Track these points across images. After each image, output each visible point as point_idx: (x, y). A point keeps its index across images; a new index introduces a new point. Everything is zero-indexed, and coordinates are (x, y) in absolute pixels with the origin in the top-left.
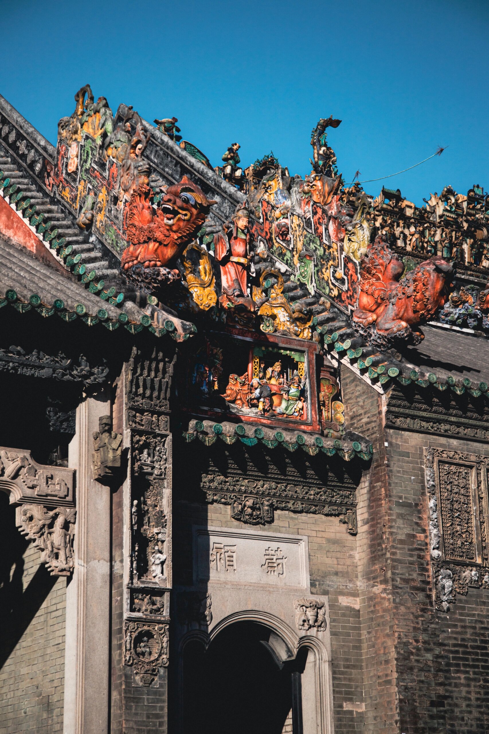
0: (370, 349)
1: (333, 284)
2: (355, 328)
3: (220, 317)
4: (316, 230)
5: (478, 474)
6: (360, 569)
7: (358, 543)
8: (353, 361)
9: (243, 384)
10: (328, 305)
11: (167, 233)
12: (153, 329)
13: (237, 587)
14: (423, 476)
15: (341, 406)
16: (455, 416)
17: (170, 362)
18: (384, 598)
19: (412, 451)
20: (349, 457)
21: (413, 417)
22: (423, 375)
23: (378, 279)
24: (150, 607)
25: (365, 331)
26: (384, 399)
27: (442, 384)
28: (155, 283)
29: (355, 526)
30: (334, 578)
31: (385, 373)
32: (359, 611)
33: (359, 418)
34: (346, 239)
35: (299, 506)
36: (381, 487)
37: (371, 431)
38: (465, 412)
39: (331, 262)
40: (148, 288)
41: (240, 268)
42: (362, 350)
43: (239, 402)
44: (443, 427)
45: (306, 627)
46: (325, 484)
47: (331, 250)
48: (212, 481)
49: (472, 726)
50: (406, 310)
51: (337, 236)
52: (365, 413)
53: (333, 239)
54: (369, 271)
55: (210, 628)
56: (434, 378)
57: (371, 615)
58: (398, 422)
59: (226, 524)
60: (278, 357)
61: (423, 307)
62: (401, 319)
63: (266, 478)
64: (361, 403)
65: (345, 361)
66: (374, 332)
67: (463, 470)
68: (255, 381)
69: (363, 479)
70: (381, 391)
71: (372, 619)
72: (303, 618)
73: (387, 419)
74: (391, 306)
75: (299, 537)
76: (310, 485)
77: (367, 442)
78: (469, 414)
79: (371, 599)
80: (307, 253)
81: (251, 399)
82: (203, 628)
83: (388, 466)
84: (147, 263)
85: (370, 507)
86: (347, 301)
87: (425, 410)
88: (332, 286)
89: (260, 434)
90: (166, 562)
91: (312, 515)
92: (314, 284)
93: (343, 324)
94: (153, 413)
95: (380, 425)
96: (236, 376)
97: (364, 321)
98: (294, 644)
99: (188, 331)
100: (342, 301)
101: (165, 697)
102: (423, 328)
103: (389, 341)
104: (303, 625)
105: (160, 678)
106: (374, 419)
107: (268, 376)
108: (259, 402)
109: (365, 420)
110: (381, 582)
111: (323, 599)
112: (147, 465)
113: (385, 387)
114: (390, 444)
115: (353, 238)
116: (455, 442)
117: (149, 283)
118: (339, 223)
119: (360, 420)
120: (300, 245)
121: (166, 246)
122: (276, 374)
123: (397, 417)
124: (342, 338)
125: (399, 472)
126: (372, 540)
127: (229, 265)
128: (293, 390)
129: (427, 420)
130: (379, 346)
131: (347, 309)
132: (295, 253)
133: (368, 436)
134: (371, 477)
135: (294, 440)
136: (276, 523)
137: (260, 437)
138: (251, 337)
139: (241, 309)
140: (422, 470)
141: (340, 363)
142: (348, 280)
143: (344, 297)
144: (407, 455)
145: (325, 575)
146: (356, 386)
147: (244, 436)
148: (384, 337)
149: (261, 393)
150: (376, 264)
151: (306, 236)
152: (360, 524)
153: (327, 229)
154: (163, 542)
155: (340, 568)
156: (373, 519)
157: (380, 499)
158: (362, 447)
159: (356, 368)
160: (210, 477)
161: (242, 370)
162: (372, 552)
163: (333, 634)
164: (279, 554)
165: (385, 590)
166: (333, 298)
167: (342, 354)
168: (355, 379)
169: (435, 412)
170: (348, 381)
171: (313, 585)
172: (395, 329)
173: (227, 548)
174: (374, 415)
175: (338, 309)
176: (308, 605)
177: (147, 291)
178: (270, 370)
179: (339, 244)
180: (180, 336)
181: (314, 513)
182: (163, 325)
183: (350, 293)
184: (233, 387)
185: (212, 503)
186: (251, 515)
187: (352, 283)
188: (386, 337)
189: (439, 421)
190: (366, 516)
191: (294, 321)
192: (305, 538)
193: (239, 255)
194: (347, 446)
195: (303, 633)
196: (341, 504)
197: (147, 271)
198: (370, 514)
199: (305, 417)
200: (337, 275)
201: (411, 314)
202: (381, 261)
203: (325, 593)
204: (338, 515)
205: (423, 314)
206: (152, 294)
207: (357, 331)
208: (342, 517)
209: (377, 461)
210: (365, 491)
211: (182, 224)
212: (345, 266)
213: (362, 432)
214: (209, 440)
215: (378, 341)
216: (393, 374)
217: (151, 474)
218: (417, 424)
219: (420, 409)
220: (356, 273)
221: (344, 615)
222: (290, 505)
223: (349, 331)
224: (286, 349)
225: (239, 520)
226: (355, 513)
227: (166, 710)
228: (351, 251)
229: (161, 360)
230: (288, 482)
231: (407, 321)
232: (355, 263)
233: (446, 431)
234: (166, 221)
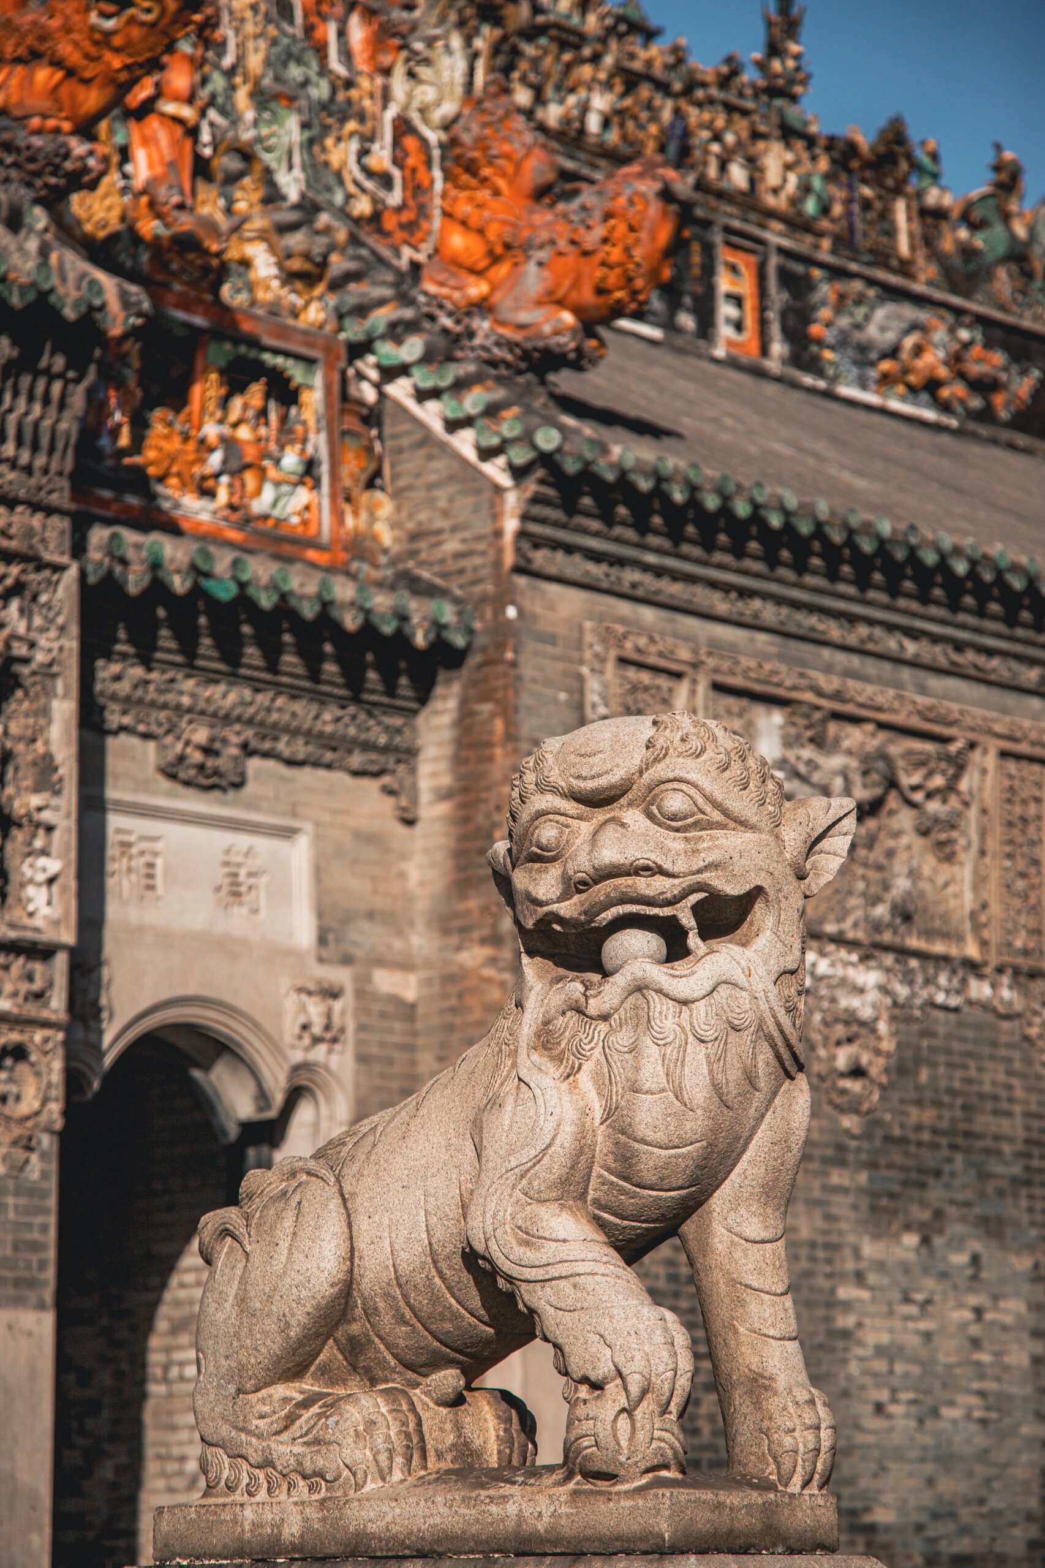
0: (472, 368)
1: (356, 183)
2: (425, 309)
3: (135, 257)
4: (309, 29)
5: (693, 692)
6: (422, 905)
7: (419, 844)
8: (422, 395)
9: (186, 438)
10: (342, 236)
11: (93, 50)
12: (61, 299)
13: (166, 939)
14: (582, 692)
15: (385, 505)
16: (658, 551)
17: (77, 381)
18: (489, 980)
19: (562, 631)
20: (425, 636)
21: (569, 549)
22: (604, 450)
23: (497, 193)
24: (24, 987)
25: (458, 322)
26: (512, 501)
27: (646, 475)
28: (54, 174)
29: (415, 801)
30: (366, 925)
31: (527, 438)
32: (413, 1007)
33: (433, 539)
34: (399, 71)
35: (301, 749)
36: (493, 715)
37: (469, 576)
38: (676, 544)
39: (352, 125)
40: (29, 185)
41: (179, 130)
42: (451, 373)
43: (174, 481)
44: (631, 575)
45: (307, 1040)
46: (356, 699)
47: (354, 93)
48: (117, 678)
49: (657, 1277)
50: (576, 284)
51: (372, 58)
52: (454, 529)
53: (361, 63)
54: (471, 168)
55: (107, 1039)
56: (629, 462)
57: (449, 1018)
58: (540, 558)
59: (144, 786)
60: (257, 370)
61: (622, 282)
62: (561, 303)
63: (234, 677)
64: (442, 503)
65: (400, 390)
66: (483, 325)
67: (663, 682)
68: (211, 431)
69: (439, 690)
70: (505, 480)
71: (450, 1028)
72: (302, 1020)
73: (518, 550)
74: (531, 268)
75: (296, 824)
76: (322, 699)
77: (456, 601)
78: (686, 548)
79: (449, 979)
80: (279, 88)
81: (204, 478)
82: (92, 1037)
83: (514, 664)
84: (35, 122)
85: (457, 761)
86: (399, 235)
87: (596, 534)
88: (352, 189)
89: (243, 571)
90: (61, 881)
91: (322, 773)
92: (297, 172)
93: (388, 292)
94: (36, 507)
95: (498, 563)
96: (170, 416)
97: (457, 295)
98: (276, 1079)
99: (134, 310)
100: (385, 234)
101: (52, 1202)
102: (602, 331)
103: (526, 355)
104: (300, 1038)
105: (44, 1156)
106: (481, 546)
107: (234, 416)
108: (217, 484)
109: (452, 545)
110: (483, 942)
111: (342, 976)
112: (20, 639)
113: (519, 473)
114: (521, 612)
115: (423, 71)
116: (648, 614)
117: (38, 174)
118: (381, 25)
119: (438, 544)
120: (255, 62)
121: (86, 82)
122: (250, 413)
123: (536, 546)
124: (397, 332)
125: (534, 680)
126: (463, 838)
127: (153, 124)
128: (291, 460)
129: (595, 557)
130: (493, 363)
131: (398, 254)
132: (238, 80)
133: (461, 587)
134: (465, 688)
135: (311, 589)
136: (250, 788)
137: (245, 577)
138: (205, 314)
139: (187, 243)
140: (581, 678)
141: (382, 396)
142: (404, 178)
143: (390, 222)
144: (551, 639)
145: (347, 919)
146: (430, 458)
147: (208, 575)
148: (511, 345)
149: (225, 462)
150: (494, 152)
151: (274, 42)
152: (425, 797)
153: (342, 33)
154: (50, 829)
155: (379, 903)
156: (466, 790)
157: (489, 744)
158: (448, 614)
159: (432, 414)
160: (115, 668)
161: (178, 400)
162: (460, 868)
163: (362, 1059)
164: (253, 864)
165: (492, 961)
166: (358, 221)
167: (390, 373)
168: (427, 439)
169: (618, 540)
170: (405, 442)
171: (322, 940)
172: (547, 329)
173: (144, 845)
174: (479, 538)
175: (374, 252)
176: (312, 987)
177: (23, 191)
178: (237, 403)
179: (379, 81)
180: (114, 319)
181: (329, 766)
182: (78, 288)
183: (407, 216)
184: (164, 444)
185: (115, 733)
186: (201, 767)
187: (417, 189)
188: (517, 345)
189: (619, 562)
190: (446, 780)
191: (290, 277)
192: (308, 826)
193: (176, 98)
194: (419, 610)
195: (297, 1056)
196: (386, 750)
197: (37, 142)
198: (459, 777)
199: (313, 530)
200: (372, 162)
201: (587, 296)
202: (506, 148)
203: (347, 960)
204: (376, 775)
205: (619, 301)
206: (37, 201)
207: (432, 318)
208: (386, 780)
209: (484, 650)
210: (446, 719)
211: (136, 32)
212: (396, 142)
213: (444, 575)
214: (135, 581)
215: (496, 350)
216: (548, 441)
217: (26, 661)
218: (577, 567)
219: (585, 531)
220: (429, 164)
221: (383, 1015)
222: (281, 746)
223: (408, 313)
224: (276, 352)
225: (173, 777)
226: (413, 771)
227: (53, 1233)
228: (415, 104)
229: (61, 376)
230: (279, 689)
231: (576, 311)
232: (424, 142)
233: (634, 585)
234: (94, 18)
